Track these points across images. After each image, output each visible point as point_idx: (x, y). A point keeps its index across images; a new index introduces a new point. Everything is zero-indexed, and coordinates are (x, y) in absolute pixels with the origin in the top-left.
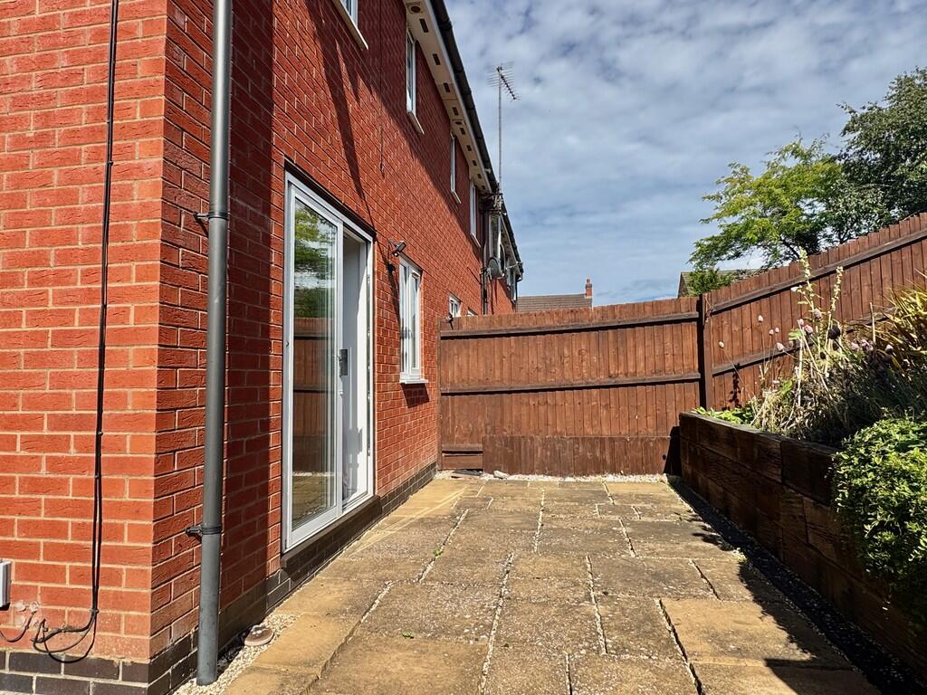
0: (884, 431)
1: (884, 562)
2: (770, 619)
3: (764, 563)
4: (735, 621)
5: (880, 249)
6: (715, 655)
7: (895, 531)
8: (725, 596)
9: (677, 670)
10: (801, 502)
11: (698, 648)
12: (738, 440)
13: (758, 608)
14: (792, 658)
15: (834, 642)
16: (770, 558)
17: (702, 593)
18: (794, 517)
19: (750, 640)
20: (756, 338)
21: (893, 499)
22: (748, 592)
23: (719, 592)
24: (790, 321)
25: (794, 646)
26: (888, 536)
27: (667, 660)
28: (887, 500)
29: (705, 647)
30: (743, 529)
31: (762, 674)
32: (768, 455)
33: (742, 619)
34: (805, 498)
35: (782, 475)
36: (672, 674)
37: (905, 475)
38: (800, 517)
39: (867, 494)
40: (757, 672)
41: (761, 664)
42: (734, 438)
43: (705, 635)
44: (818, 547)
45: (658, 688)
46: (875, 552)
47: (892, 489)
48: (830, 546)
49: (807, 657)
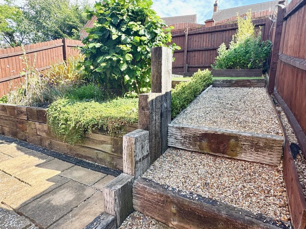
0: (59, 102)
1: (63, 132)
2: (32, 156)
3: (23, 144)
4: (22, 161)
5: (43, 48)
6: (20, 171)
7: (65, 125)
8: (15, 156)
9: (10, 180)
10: (35, 124)
11: (15, 171)
12: (7, 109)
13: (27, 155)
14: (41, 163)
15: (49, 155)
16: (24, 143)
17: (7, 158)
18: (33, 129)
19: (28, 163)
20: (3, 72)
21: (64, 118)
22: (22, 153)
23: (13, 156)
24: (16, 67)
25: (41, 160)
26: (64, 126)
27: (6, 179)
28: (63, 118)
29: (16, 170)
30: (11, 137)
31: (35, 169)
32: (21, 112)
33: (24, 160)
34: (36, 123)
35: (27, 117)
36: (10, 181)
37: (66, 112)
38: (34, 128)
39: (58, 118)
40: (34, 169)
41: (34, 167)
42: (5, 108)
43: (15, 168)
44: (41, 135)
45: (7, 186)
46: (61, 130)
47: (64, 115)
48: (44, 133)
49: (45, 161)
